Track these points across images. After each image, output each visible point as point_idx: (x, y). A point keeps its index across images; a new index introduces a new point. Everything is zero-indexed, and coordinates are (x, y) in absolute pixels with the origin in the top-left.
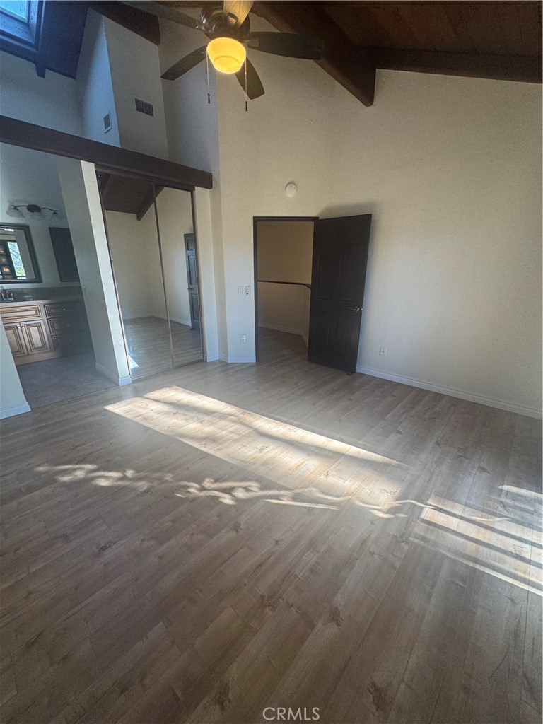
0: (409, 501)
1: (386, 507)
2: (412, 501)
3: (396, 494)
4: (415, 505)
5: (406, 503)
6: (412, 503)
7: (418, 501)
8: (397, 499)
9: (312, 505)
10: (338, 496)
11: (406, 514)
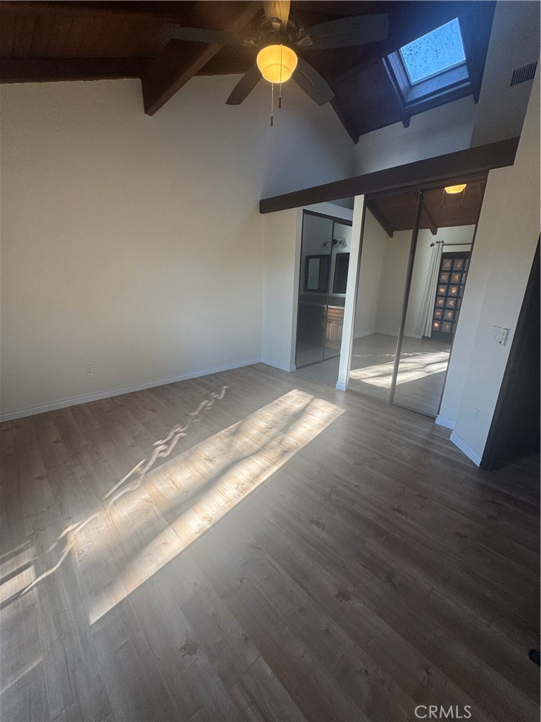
0: (58, 565)
1: (71, 538)
2: (55, 568)
3: (77, 556)
4: (48, 569)
5: (58, 561)
6: (53, 566)
7: (48, 577)
8: (70, 554)
9: (120, 483)
10: (114, 503)
11: (49, 552)
